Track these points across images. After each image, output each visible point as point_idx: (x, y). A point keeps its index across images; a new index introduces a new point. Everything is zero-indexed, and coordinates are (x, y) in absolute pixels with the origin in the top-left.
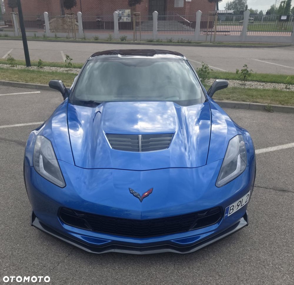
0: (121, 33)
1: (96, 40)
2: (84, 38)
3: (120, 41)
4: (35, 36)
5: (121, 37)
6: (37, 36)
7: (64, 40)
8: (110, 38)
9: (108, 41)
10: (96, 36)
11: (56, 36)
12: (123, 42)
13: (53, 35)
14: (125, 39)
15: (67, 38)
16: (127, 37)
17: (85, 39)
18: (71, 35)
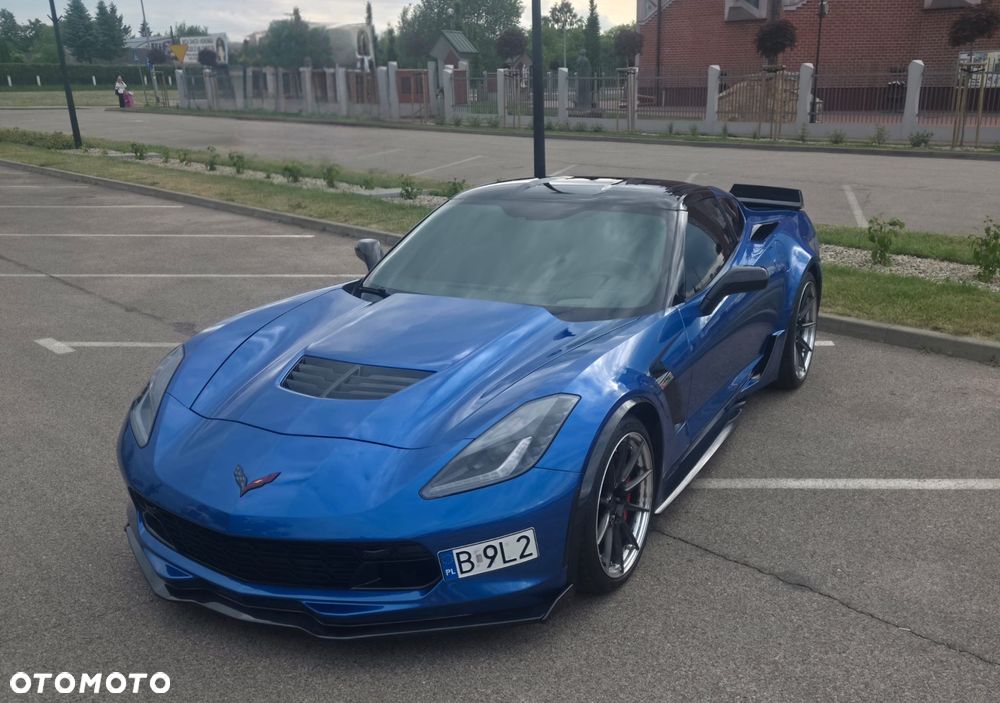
0: (923, 122)
1: (836, 142)
2: (803, 136)
3: (908, 147)
4: (671, 131)
5: (915, 134)
6: (675, 129)
7: (738, 143)
8: (880, 138)
9: (867, 145)
10: (838, 132)
11: (725, 130)
12: (916, 149)
13: (718, 128)
14: (926, 142)
15: (754, 137)
16: (932, 135)
17: (803, 140)
18: (766, 128)
